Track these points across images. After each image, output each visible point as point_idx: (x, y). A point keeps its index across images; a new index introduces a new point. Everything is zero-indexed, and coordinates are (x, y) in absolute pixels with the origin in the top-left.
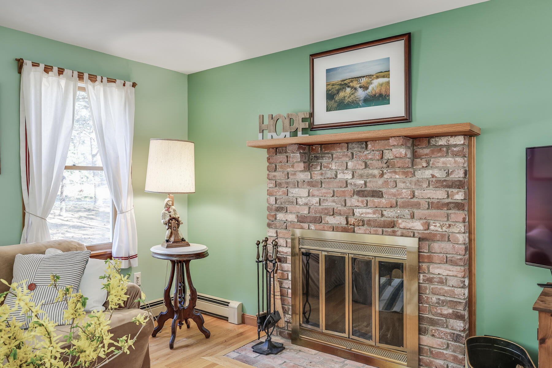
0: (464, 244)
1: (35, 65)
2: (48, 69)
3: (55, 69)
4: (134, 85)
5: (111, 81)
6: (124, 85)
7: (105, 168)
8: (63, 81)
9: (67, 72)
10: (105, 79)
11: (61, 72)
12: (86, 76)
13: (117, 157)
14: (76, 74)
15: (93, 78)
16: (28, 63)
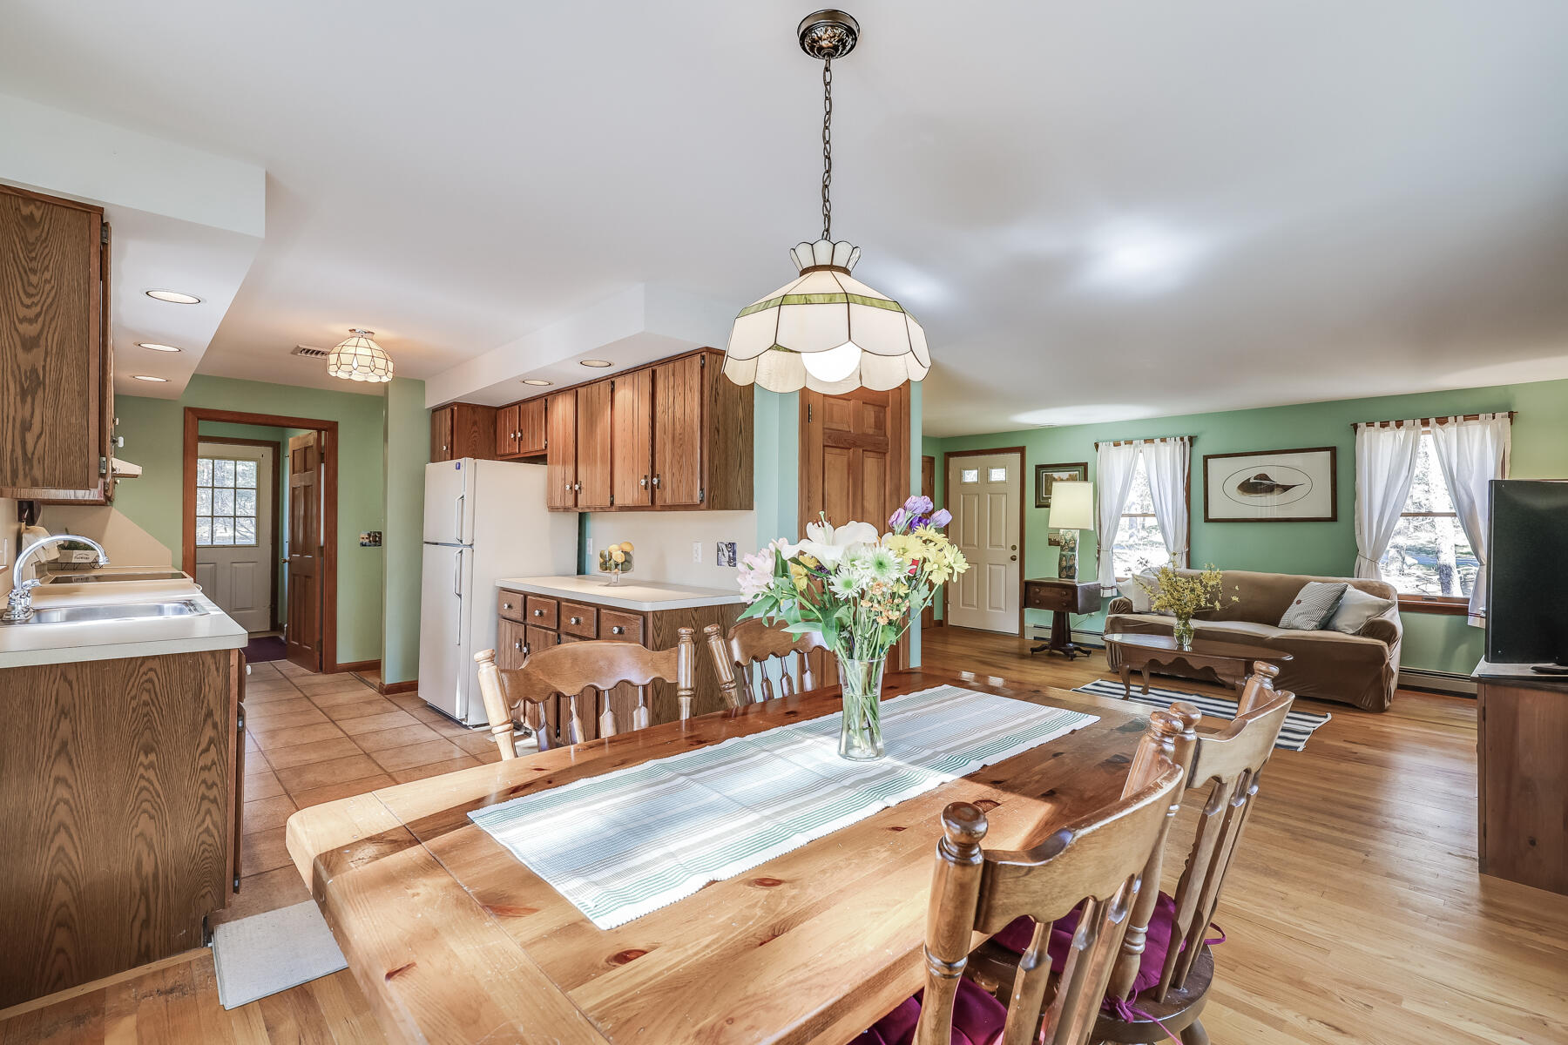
1: (1370, 424)
2: (1384, 425)
3: (1393, 424)
4: (1511, 415)
5: (1471, 416)
6: (1494, 418)
7: (1458, 514)
8: (1402, 433)
9: (1408, 422)
10: (1460, 418)
11: (1399, 424)
12: (1432, 421)
13: (1472, 502)
14: (1418, 422)
15: (1442, 421)
16: (1362, 425)
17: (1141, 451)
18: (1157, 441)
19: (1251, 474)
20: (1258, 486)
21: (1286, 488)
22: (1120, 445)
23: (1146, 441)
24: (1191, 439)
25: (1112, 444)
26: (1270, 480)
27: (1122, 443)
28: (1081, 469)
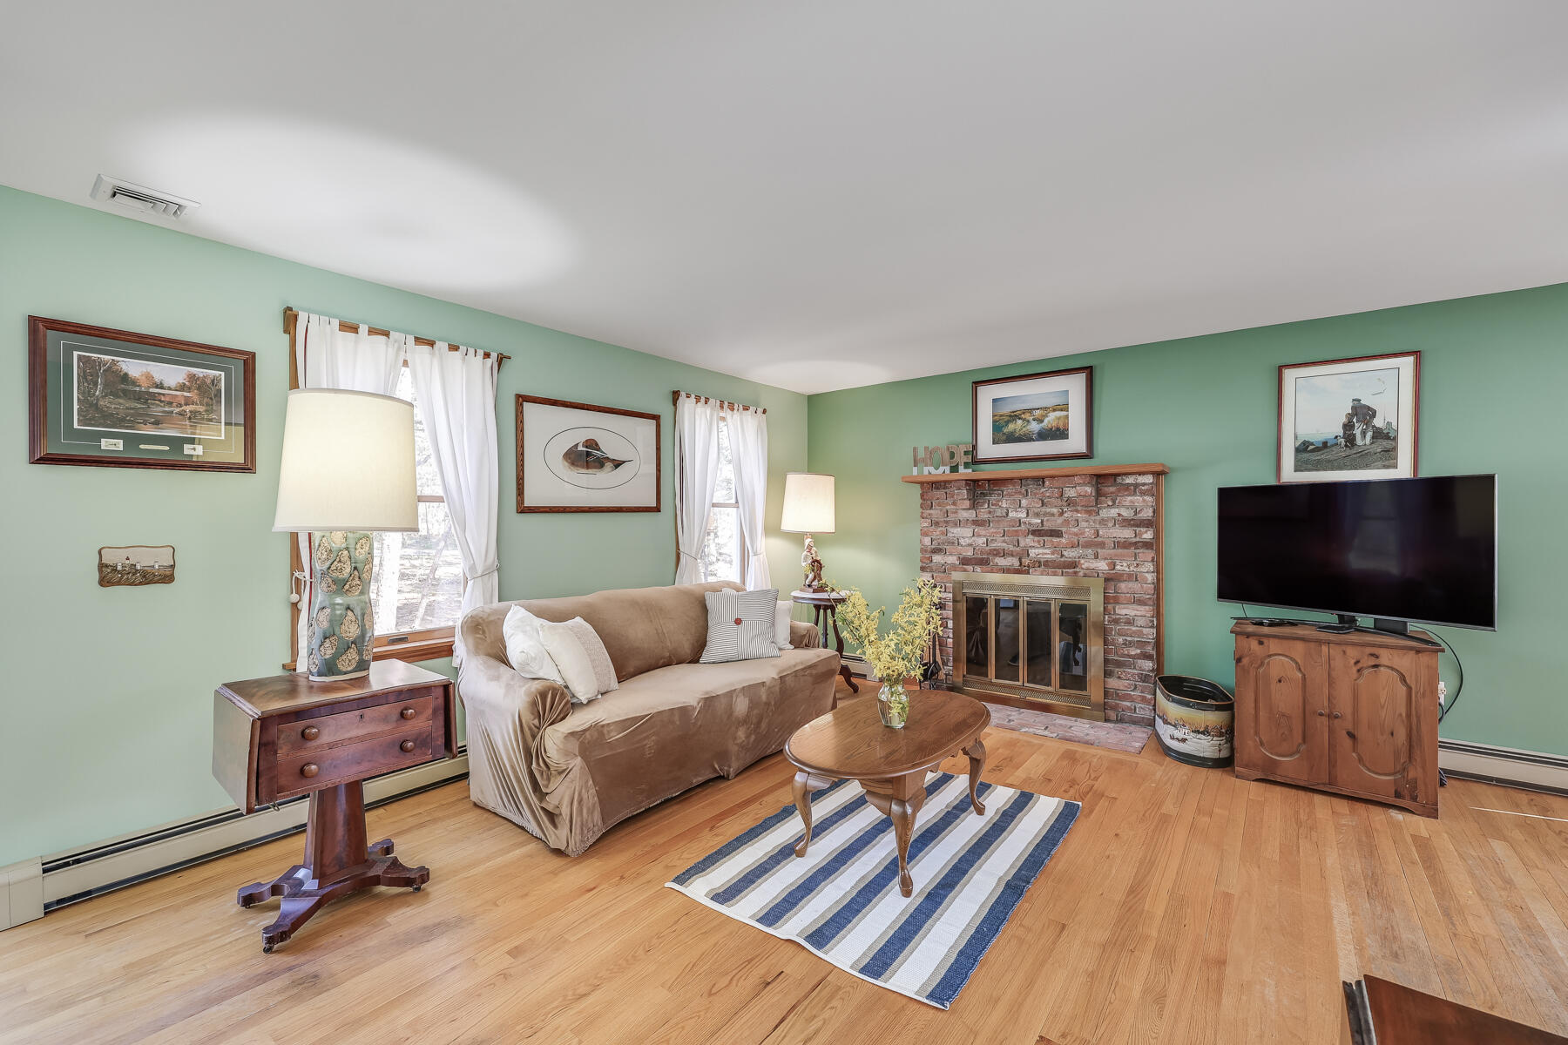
0: (1153, 583)
1: (688, 396)
2: (697, 399)
3: (703, 399)
4: (764, 412)
5: (746, 408)
6: (756, 412)
8: (708, 411)
9: (712, 401)
10: (741, 407)
11: (707, 401)
12: (726, 404)
13: (754, 493)
15: (731, 407)
16: (683, 394)
17: (405, 363)
18: (442, 346)
19: (579, 438)
20: (587, 457)
21: (618, 464)
22: (354, 329)
23: (419, 341)
24: (501, 359)
25: (336, 323)
26: (599, 449)
27: (363, 329)
28: (237, 368)
